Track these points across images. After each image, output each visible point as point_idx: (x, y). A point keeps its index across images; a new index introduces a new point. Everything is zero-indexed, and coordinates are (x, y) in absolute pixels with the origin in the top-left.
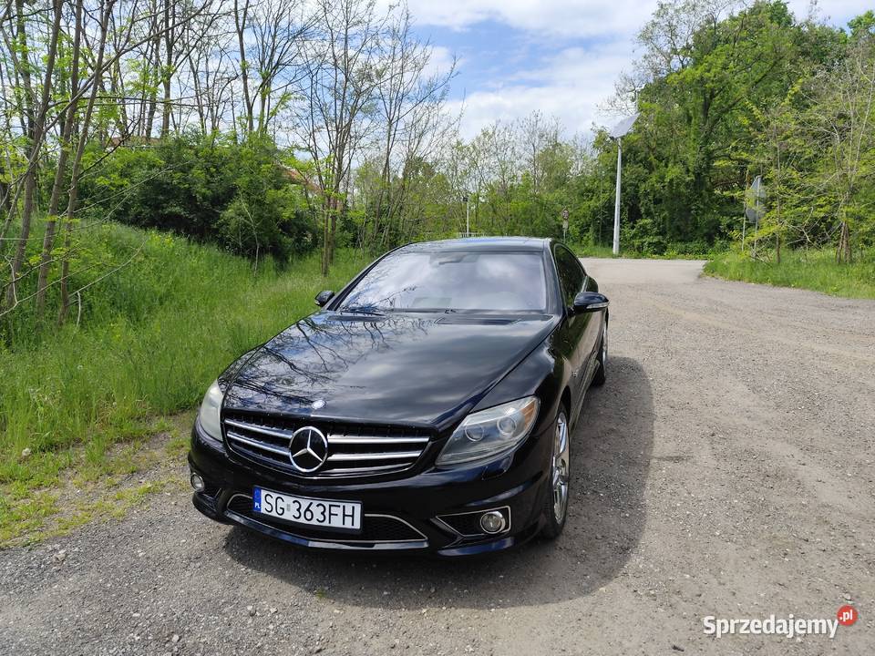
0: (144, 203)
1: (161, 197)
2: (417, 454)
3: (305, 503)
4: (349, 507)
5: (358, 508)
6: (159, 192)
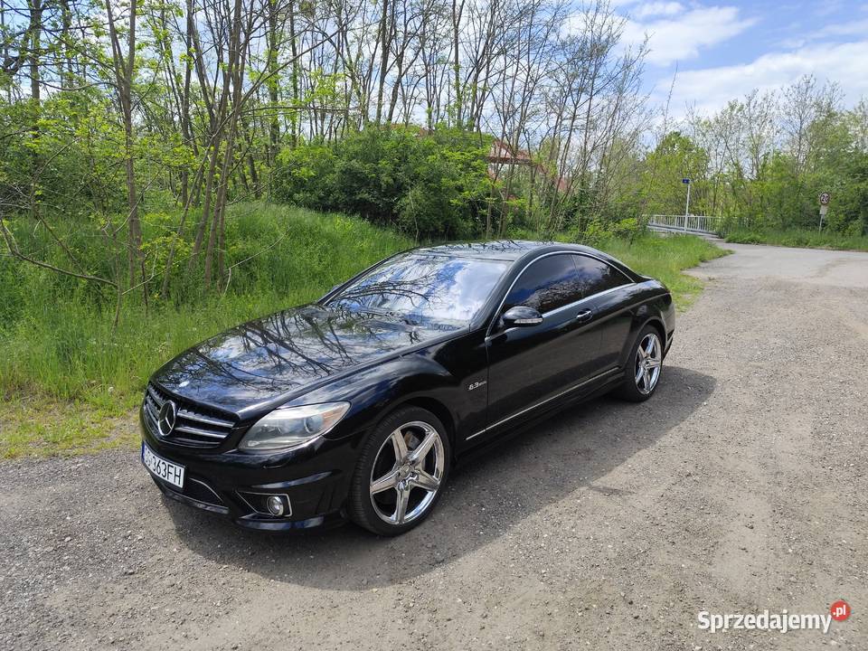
0: (342, 190)
1: (355, 185)
2: (224, 436)
3: (158, 459)
4: (178, 468)
5: (183, 470)
6: (354, 180)
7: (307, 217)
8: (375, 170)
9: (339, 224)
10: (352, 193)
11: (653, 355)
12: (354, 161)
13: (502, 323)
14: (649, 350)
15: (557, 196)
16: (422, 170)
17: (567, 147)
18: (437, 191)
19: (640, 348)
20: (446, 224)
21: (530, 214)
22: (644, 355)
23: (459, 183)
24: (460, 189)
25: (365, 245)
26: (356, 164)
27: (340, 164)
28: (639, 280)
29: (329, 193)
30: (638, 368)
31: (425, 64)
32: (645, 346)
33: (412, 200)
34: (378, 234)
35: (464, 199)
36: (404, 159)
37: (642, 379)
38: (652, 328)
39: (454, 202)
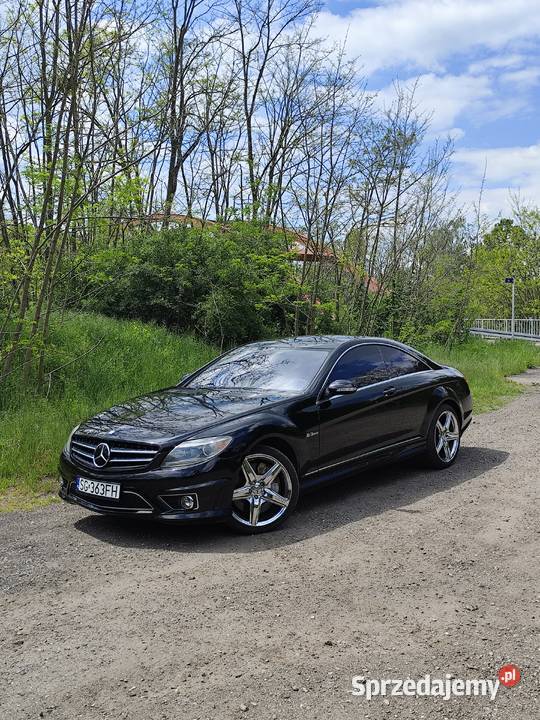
0: (133, 295)
1: (148, 290)
2: (150, 460)
3: (96, 483)
4: (115, 486)
5: (119, 487)
6: (147, 284)
7: (105, 324)
8: (171, 273)
9: (137, 331)
10: (146, 298)
11: (452, 429)
12: (147, 263)
13: (327, 392)
14: (447, 425)
15: (367, 298)
16: (223, 273)
17: (375, 248)
18: (239, 295)
19: (438, 422)
20: (249, 329)
21: (337, 320)
22: (443, 429)
23: (260, 286)
24: (262, 293)
25: (166, 352)
26: (148, 267)
27: (133, 268)
28: (437, 368)
29: (119, 299)
30: (438, 440)
31: (210, 150)
32: (443, 422)
33: (213, 305)
34: (179, 341)
35: (267, 303)
36: (202, 262)
37: (442, 449)
38: (448, 406)
39: (258, 306)
